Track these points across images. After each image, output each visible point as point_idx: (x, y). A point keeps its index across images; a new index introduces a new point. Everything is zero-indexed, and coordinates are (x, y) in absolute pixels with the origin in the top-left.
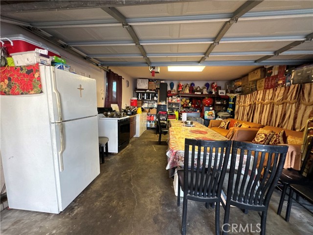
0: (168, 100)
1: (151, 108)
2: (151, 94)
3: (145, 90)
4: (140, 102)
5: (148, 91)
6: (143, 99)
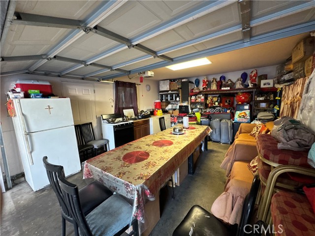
0: (191, 99)
1: (174, 110)
6: (167, 100)
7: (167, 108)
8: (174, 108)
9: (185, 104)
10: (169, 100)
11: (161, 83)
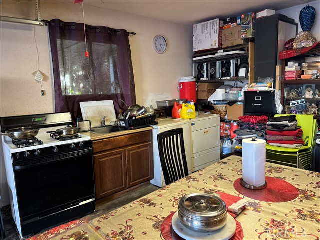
0: (283, 72)
1: (232, 103)
2: (233, 62)
3: (214, 51)
4: (205, 87)
5: (221, 53)
6: (213, 76)
7: (212, 99)
8: (231, 98)
9: (264, 87)
10: (218, 76)
11: (198, 29)
